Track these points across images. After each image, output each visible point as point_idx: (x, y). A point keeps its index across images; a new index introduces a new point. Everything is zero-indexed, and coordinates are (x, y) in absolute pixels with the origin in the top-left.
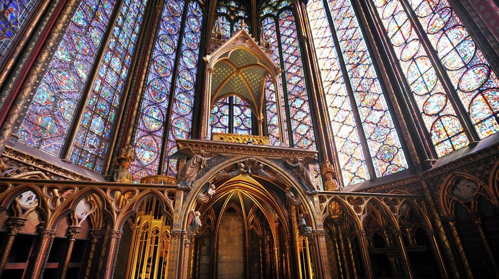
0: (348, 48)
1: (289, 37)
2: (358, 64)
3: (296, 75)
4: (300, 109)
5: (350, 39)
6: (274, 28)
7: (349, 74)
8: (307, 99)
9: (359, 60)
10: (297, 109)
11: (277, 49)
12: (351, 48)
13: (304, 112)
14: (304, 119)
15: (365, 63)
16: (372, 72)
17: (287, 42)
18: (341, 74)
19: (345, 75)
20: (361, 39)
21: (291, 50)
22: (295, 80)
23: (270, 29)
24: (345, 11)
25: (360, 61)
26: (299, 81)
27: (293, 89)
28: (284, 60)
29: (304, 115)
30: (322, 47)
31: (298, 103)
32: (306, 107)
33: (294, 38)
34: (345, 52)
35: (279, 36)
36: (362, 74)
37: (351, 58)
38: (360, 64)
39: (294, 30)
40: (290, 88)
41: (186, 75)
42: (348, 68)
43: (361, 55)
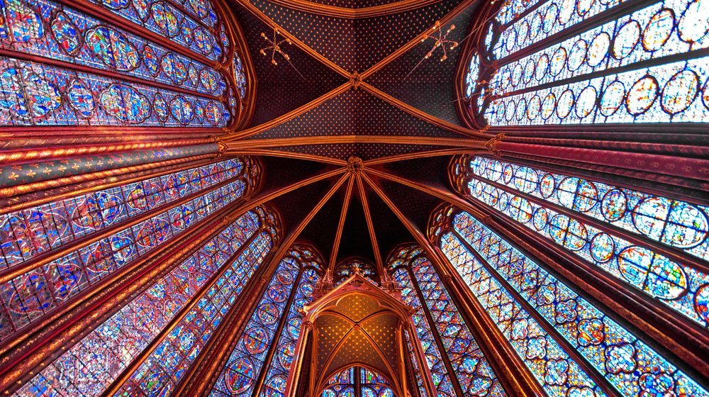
0: (511, 273)
1: (429, 282)
2: (537, 287)
3: (452, 324)
4: (476, 375)
5: (509, 263)
6: (409, 277)
7: (531, 303)
8: (482, 355)
9: (535, 282)
10: (470, 374)
11: (417, 298)
12: (516, 271)
13: (484, 378)
14: (489, 392)
15: (547, 283)
16: (565, 291)
17: (428, 287)
18: (518, 307)
19: (525, 305)
20: (523, 259)
21: (436, 295)
22: (453, 331)
23: (403, 279)
24: (488, 239)
25: (537, 283)
26: (459, 332)
27: (454, 344)
28: (430, 308)
29: (486, 384)
30: (476, 282)
31: (470, 365)
32: (485, 370)
33: (435, 282)
34: (509, 278)
35: (416, 284)
36: (551, 298)
37: (522, 282)
38: (540, 286)
39: (433, 274)
40: (448, 344)
41: (289, 349)
42: (524, 295)
43: (533, 275)
